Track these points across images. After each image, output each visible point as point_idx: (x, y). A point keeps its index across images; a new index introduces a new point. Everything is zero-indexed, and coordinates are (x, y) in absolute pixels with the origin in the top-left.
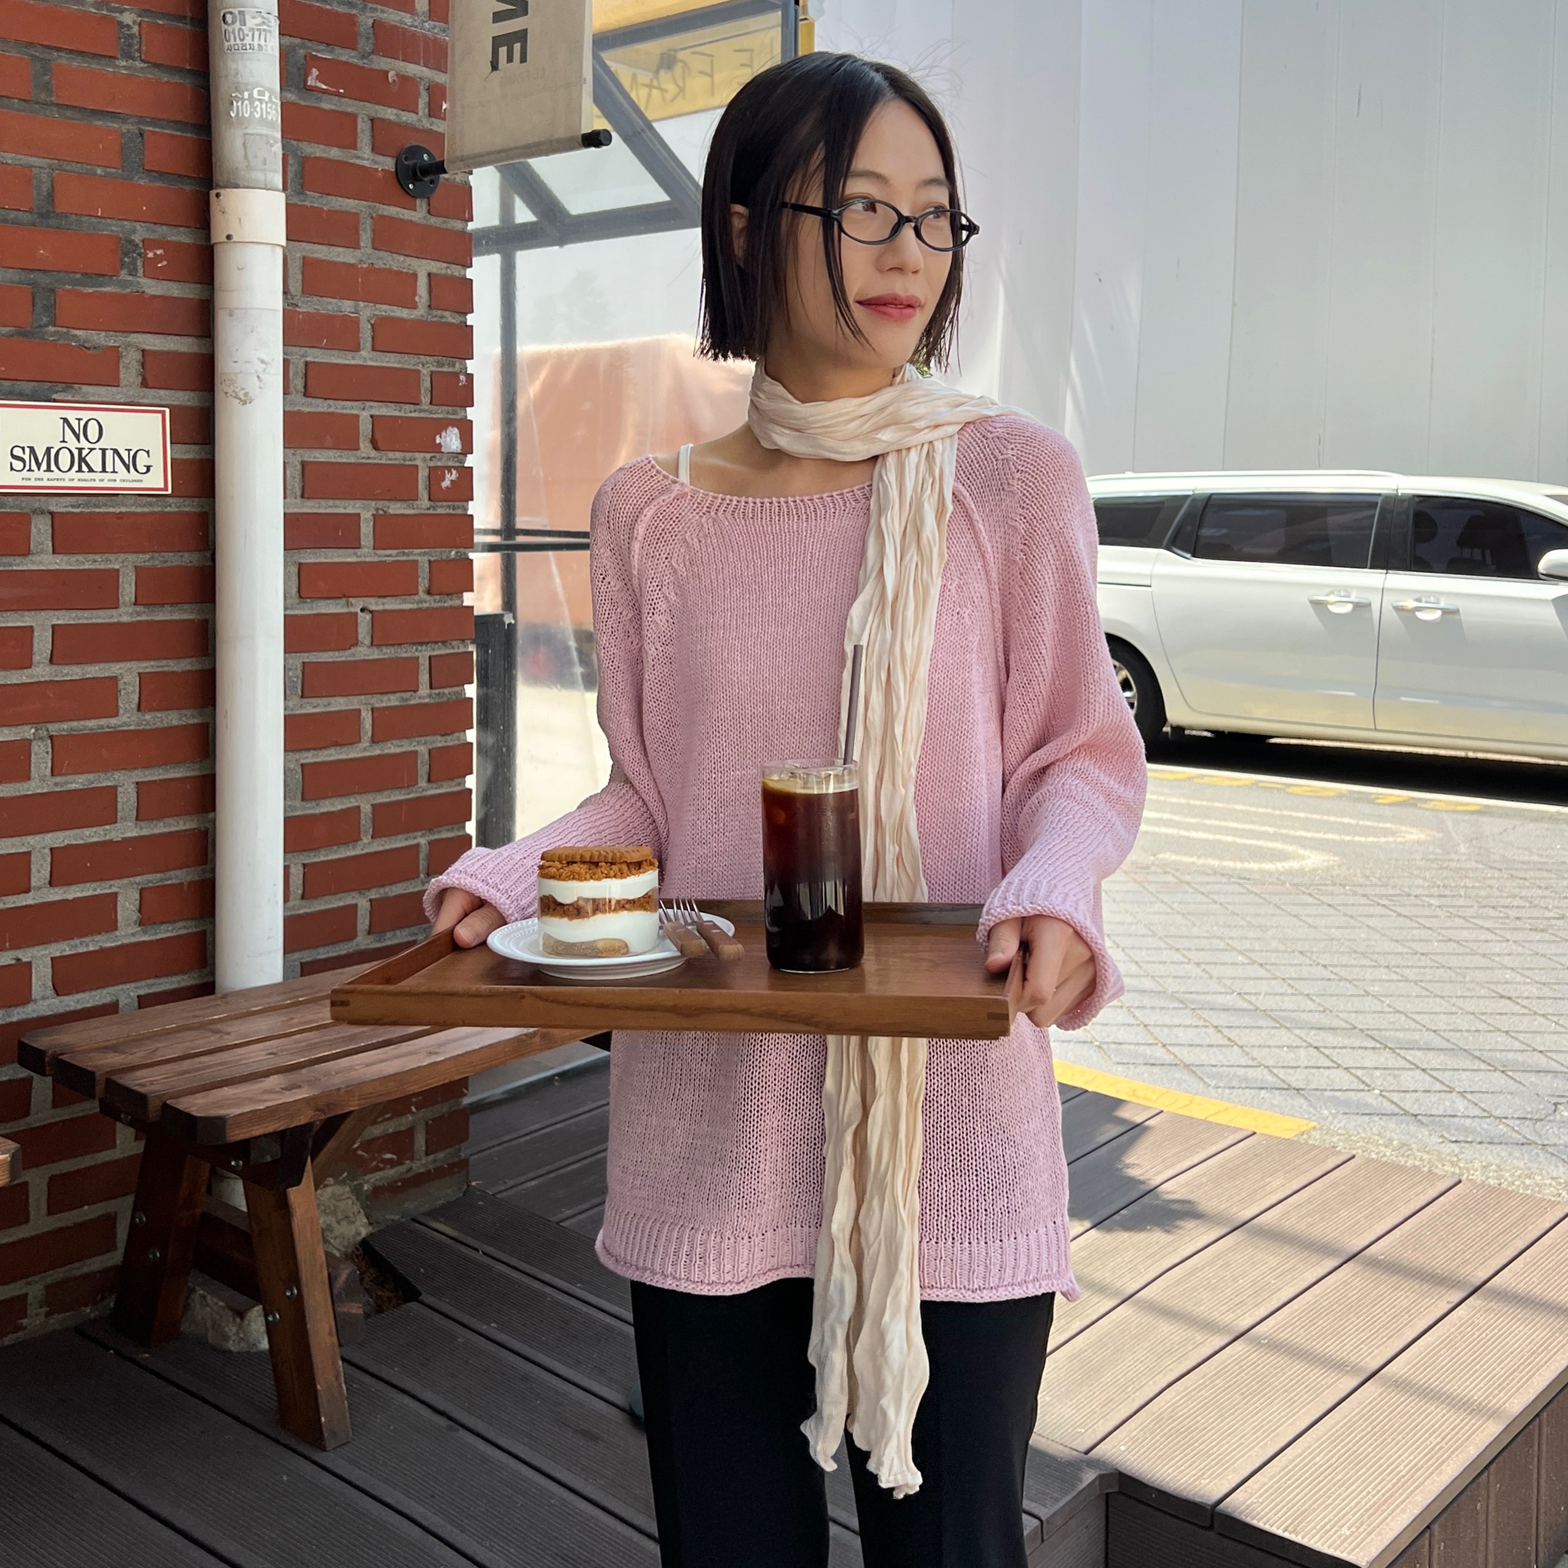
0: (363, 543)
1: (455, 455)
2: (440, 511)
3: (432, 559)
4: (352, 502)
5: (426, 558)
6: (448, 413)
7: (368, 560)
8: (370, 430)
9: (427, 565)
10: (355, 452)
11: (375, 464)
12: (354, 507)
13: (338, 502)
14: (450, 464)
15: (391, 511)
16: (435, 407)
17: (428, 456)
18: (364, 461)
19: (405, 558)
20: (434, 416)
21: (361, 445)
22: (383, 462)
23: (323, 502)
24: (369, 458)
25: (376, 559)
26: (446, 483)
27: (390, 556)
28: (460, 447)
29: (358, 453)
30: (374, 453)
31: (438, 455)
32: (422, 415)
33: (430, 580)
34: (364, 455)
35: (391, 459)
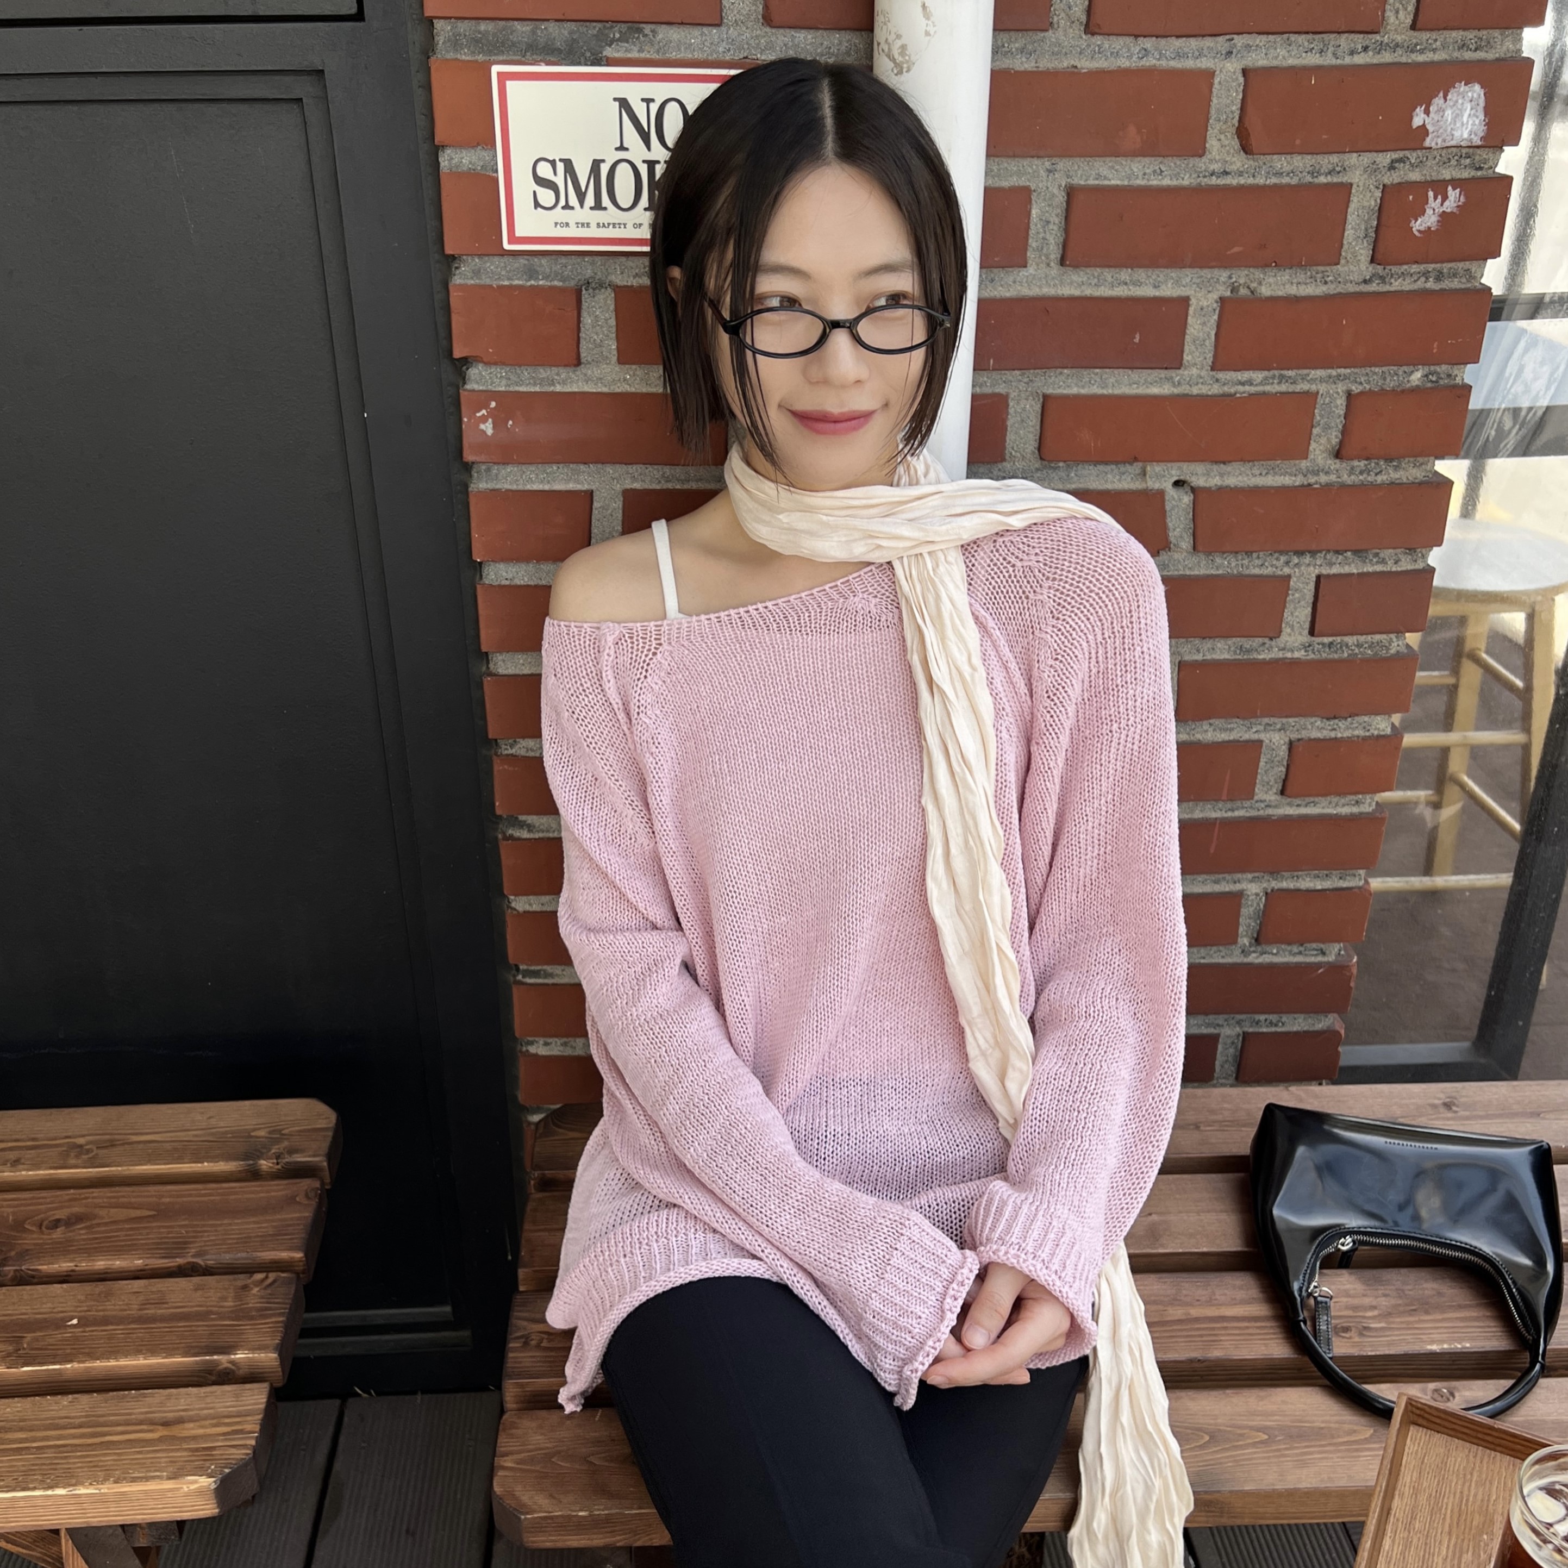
0: (1187, 358)
1: (1464, 152)
2: (1396, 285)
3: (1356, 389)
4: (1174, 273)
5: (1341, 388)
6: (1463, 46)
7: (1195, 391)
8: (1236, 108)
9: (1341, 402)
10: (1193, 161)
11: (1241, 188)
12: (1177, 282)
13: (1141, 274)
14: (1447, 174)
15: (1265, 291)
16: (1425, 35)
17: (1384, 159)
18: (1214, 181)
19: (1284, 388)
20: (1421, 58)
21: (1212, 143)
22: (1260, 181)
23: (1108, 274)
24: (1226, 173)
25: (1216, 389)
26: (1428, 220)
27: (1249, 382)
28: (1481, 130)
29: (1201, 164)
30: (1239, 161)
31: (1413, 156)
32: (1387, 57)
33: (1344, 432)
34: (1216, 167)
35: (1279, 174)
